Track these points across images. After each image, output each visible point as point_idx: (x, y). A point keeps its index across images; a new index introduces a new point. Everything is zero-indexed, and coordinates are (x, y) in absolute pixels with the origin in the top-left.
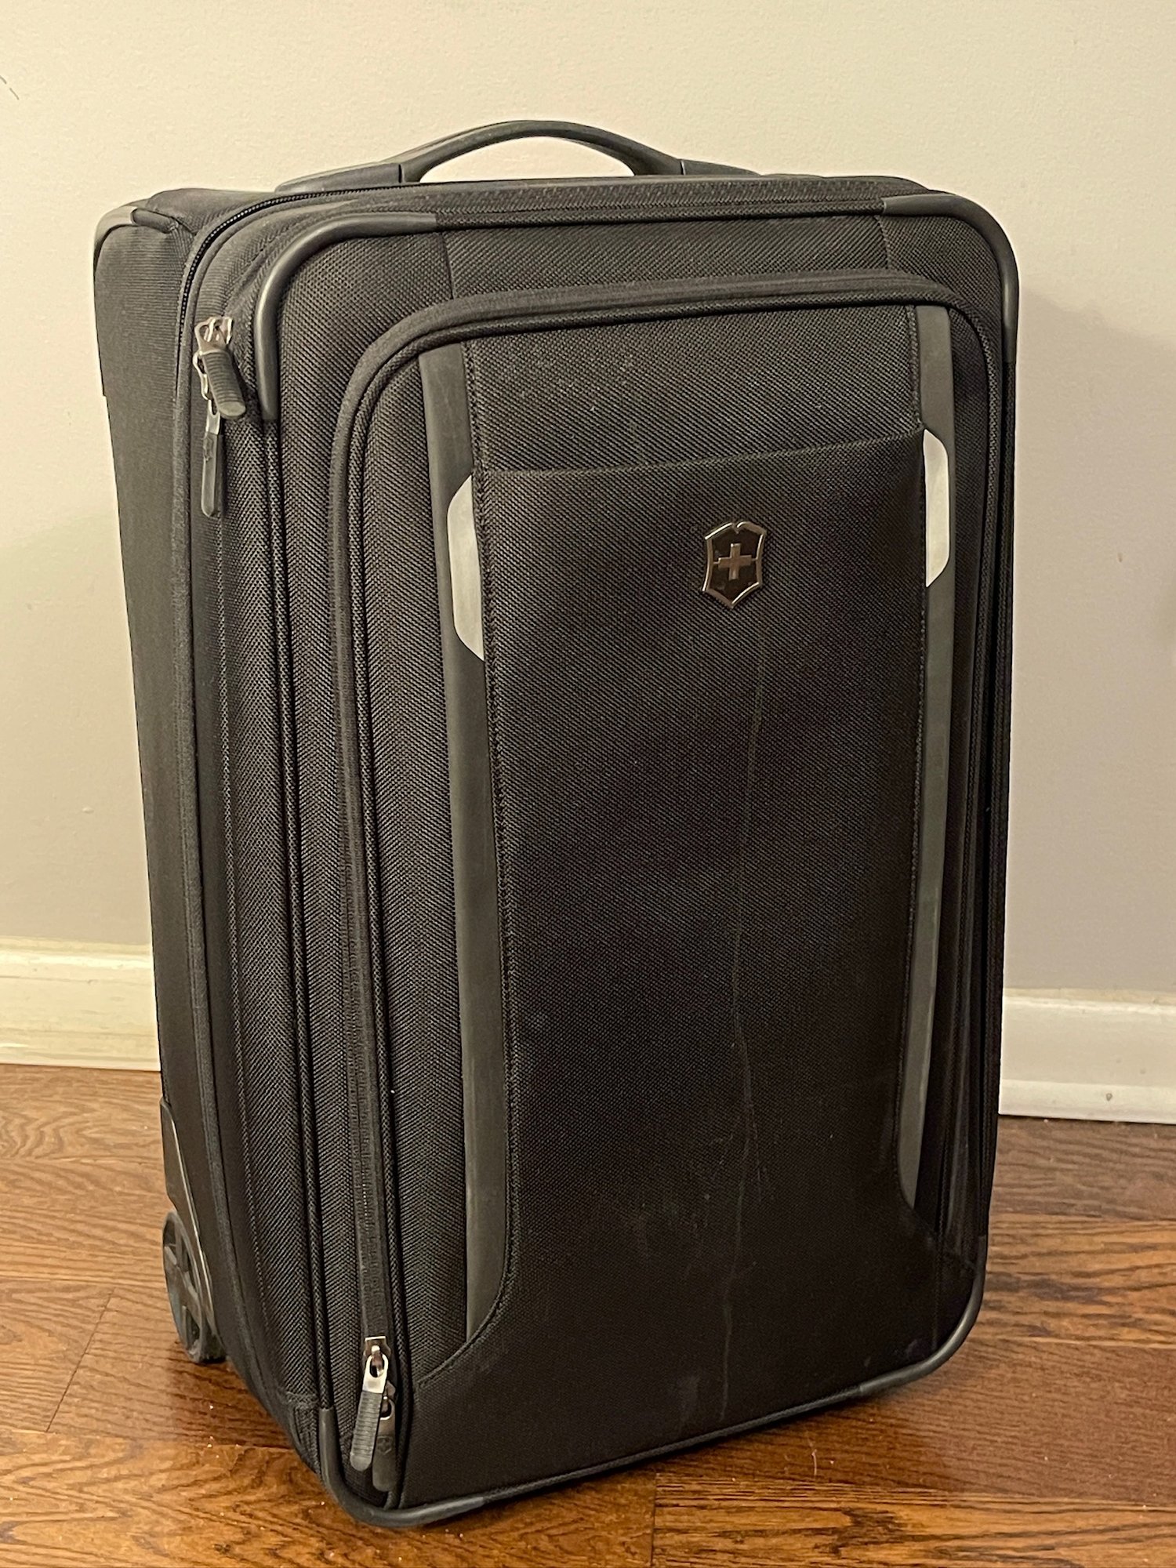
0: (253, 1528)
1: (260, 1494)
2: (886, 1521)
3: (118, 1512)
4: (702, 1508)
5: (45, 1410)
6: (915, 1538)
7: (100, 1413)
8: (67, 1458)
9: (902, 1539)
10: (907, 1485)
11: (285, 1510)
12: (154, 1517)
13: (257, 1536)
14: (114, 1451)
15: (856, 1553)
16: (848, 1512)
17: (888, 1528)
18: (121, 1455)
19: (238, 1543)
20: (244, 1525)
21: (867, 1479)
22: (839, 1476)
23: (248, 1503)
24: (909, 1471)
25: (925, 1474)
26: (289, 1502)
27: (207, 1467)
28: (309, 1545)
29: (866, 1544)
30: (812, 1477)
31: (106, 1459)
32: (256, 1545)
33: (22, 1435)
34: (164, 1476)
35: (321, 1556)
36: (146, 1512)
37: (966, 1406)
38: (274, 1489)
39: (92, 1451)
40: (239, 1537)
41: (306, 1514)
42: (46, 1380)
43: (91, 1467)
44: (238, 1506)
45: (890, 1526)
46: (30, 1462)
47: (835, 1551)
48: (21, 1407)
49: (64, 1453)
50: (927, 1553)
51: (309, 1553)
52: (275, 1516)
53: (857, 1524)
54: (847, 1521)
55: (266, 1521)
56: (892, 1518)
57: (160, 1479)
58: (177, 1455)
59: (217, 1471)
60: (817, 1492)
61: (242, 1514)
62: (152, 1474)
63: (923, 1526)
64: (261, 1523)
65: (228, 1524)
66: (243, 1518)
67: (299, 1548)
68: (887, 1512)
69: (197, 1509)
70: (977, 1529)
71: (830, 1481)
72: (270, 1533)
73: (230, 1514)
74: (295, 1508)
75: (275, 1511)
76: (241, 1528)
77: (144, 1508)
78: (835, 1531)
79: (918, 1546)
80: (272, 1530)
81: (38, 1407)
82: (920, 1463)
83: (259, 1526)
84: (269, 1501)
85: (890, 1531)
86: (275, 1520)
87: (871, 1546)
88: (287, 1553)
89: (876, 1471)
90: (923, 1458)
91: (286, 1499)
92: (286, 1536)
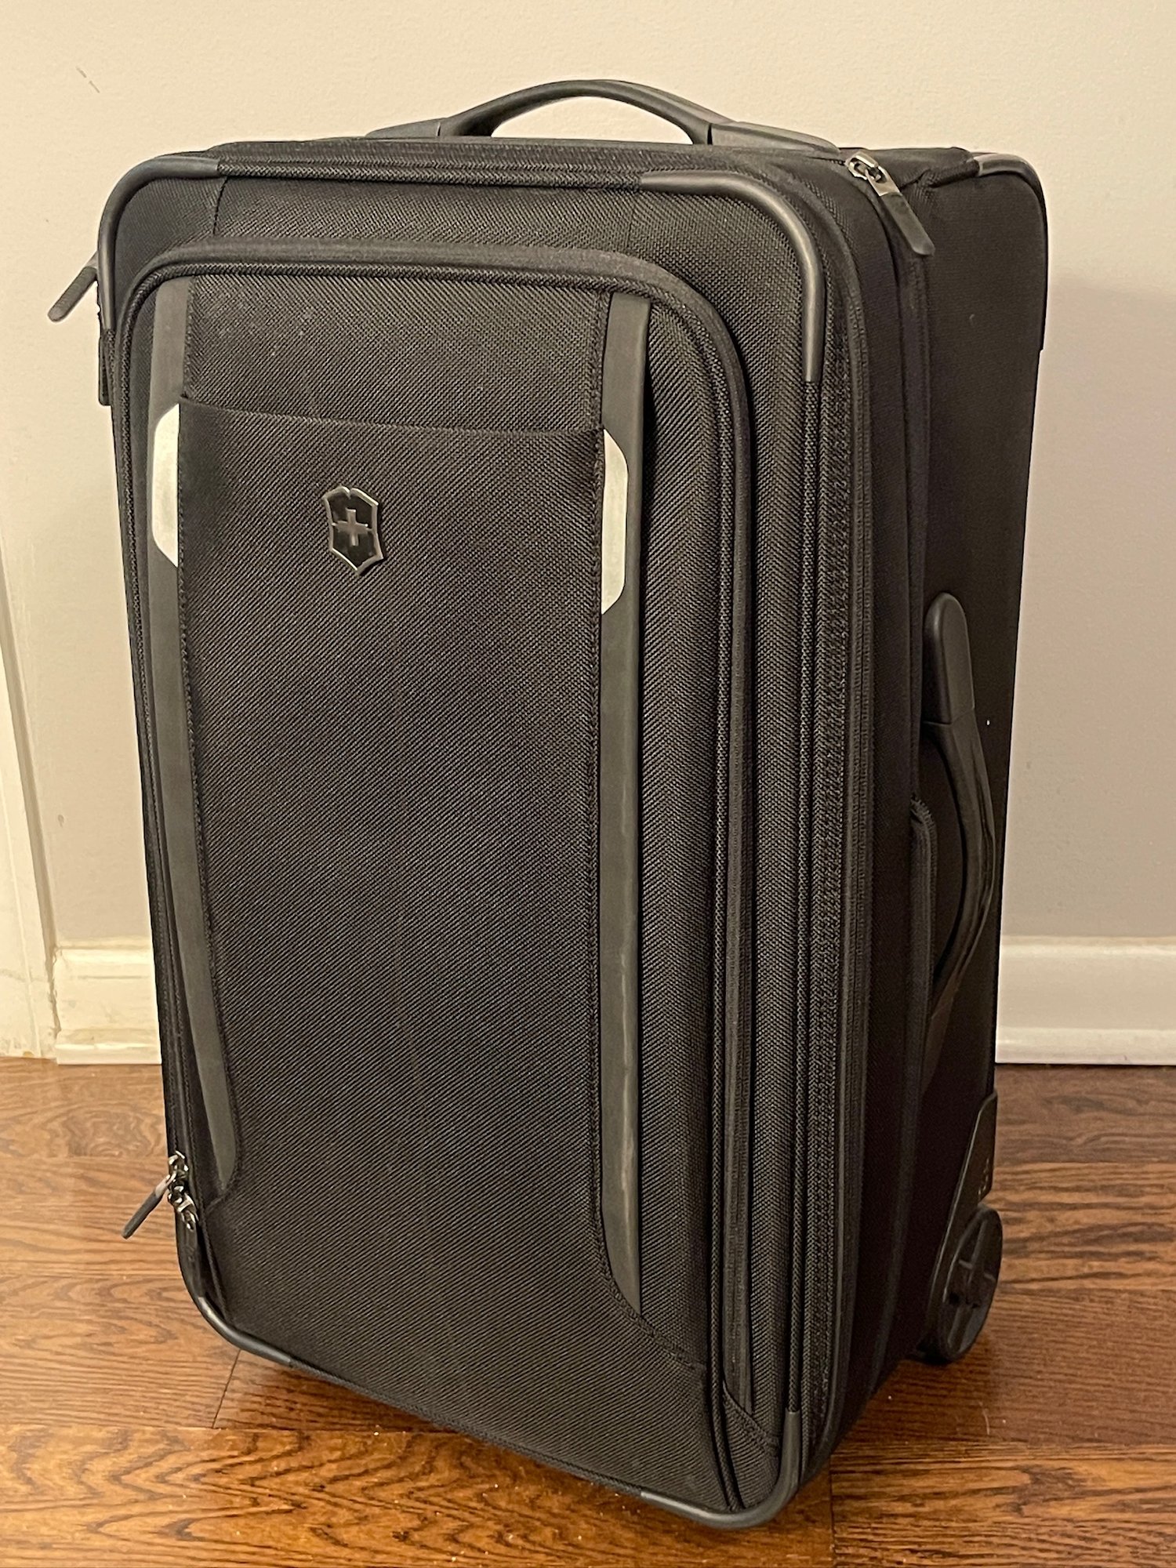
0: (429, 1514)
1: (433, 1479)
2: (1065, 1477)
3: (293, 1505)
4: (878, 1473)
5: (208, 1406)
6: (1097, 1494)
7: (263, 1407)
8: (235, 1453)
9: (1083, 1494)
10: (1082, 1440)
11: (460, 1495)
12: (330, 1508)
13: (435, 1522)
14: (283, 1444)
15: (1039, 1511)
16: (1025, 1470)
17: (1067, 1484)
18: (288, 1448)
19: (416, 1530)
20: (420, 1511)
21: (1042, 1436)
22: (1013, 1434)
23: (420, 1489)
24: (1083, 1426)
25: (1099, 1428)
26: (463, 1487)
27: (376, 1456)
28: (488, 1528)
29: (1048, 1500)
30: (986, 1436)
31: (275, 1453)
32: (434, 1530)
33: (188, 1432)
34: (334, 1466)
35: (500, 1538)
36: (322, 1504)
37: (1134, 1359)
38: (446, 1474)
39: (260, 1444)
40: (416, 1523)
41: (480, 1497)
42: (207, 1376)
43: (260, 1460)
44: (412, 1493)
45: (1070, 1482)
46: (198, 1459)
47: (1018, 1509)
48: (184, 1404)
49: (232, 1448)
50: (1113, 1507)
51: (488, 1536)
52: (449, 1501)
53: (1036, 1481)
54: (1026, 1479)
55: (441, 1506)
56: (1070, 1474)
57: (330, 1470)
58: (345, 1445)
59: (385, 1459)
60: (992, 1452)
61: (417, 1499)
62: (322, 1465)
63: (1104, 1480)
64: (437, 1508)
65: (404, 1512)
66: (418, 1504)
67: (479, 1532)
68: (1064, 1468)
69: (372, 1499)
70: (1156, 1481)
71: (1005, 1440)
72: (446, 1519)
73: (404, 1501)
74: (469, 1492)
75: (449, 1496)
76: (418, 1514)
77: (319, 1499)
78: (1014, 1490)
79: (1100, 1500)
80: (449, 1516)
81: (201, 1404)
82: (1093, 1417)
83: (436, 1512)
84: (442, 1486)
85: (1071, 1486)
86: (450, 1505)
87: (1052, 1503)
88: (466, 1538)
89: (1050, 1428)
90: (1095, 1413)
91: (459, 1484)
92: (463, 1521)
